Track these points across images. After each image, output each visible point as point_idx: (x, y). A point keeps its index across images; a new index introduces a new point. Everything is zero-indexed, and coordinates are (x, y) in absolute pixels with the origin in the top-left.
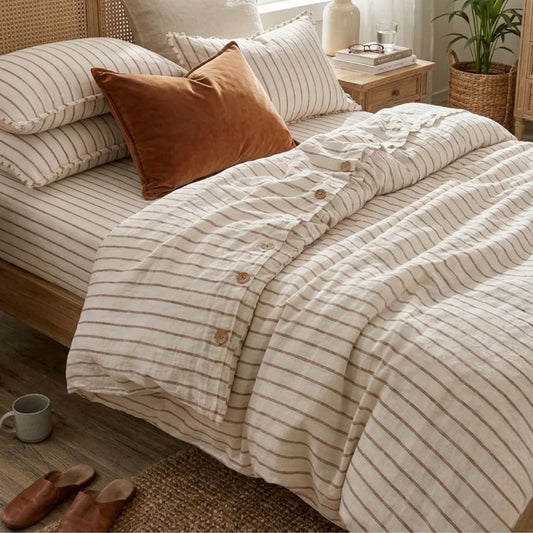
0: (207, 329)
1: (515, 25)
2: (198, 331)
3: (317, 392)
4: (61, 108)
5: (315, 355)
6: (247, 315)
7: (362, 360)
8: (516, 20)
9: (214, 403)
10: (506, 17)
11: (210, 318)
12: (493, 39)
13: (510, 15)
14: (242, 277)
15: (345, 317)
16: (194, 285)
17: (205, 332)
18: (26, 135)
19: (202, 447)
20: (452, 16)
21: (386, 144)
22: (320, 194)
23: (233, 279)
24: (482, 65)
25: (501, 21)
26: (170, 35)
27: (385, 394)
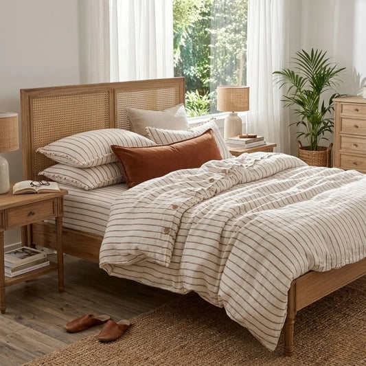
0: (160, 228)
1: (329, 127)
2: (157, 229)
3: (209, 249)
4: (101, 157)
5: (208, 234)
6: (177, 221)
7: (226, 234)
8: (329, 124)
9: (165, 258)
10: (324, 123)
11: (162, 223)
12: (319, 133)
13: (327, 122)
14: (175, 207)
15: (220, 218)
16: (155, 211)
17: (160, 229)
18: (85, 168)
19: (161, 287)
20: (298, 124)
21: (244, 165)
22: (212, 180)
23: (171, 208)
24: (314, 147)
25: (322, 125)
26: (147, 128)
27: (237, 243)
